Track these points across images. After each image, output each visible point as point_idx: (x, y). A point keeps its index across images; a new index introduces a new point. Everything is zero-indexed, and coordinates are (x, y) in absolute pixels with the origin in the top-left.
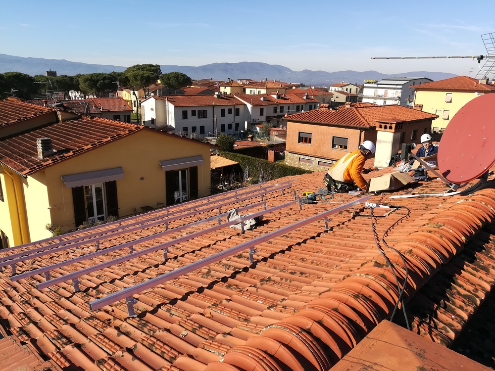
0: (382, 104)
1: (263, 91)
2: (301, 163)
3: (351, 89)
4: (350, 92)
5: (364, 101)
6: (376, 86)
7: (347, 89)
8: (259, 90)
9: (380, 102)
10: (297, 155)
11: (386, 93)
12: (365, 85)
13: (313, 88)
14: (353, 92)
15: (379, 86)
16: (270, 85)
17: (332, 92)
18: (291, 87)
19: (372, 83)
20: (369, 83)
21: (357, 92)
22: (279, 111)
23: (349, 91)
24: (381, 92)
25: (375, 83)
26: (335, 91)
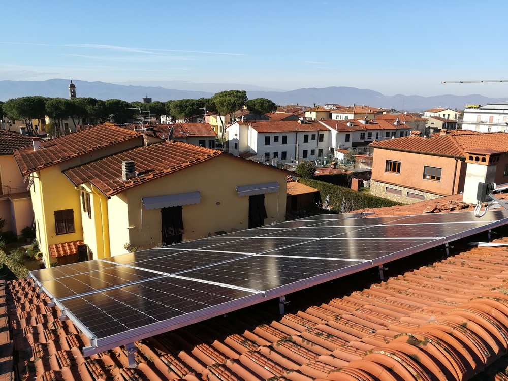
0: (486, 131)
1: (351, 117)
2: (389, 193)
3: (449, 115)
4: (448, 118)
5: (464, 127)
6: (478, 111)
7: (444, 115)
8: (346, 115)
9: (483, 129)
10: (383, 185)
11: (491, 119)
12: (466, 110)
13: (406, 113)
14: (452, 118)
15: (483, 111)
16: (358, 110)
17: (427, 118)
18: (381, 112)
19: (475, 108)
20: (470, 108)
21: (456, 118)
22: (366, 137)
23: (446, 117)
24: (485, 118)
25: (477, 108)
26: (431, 116)
